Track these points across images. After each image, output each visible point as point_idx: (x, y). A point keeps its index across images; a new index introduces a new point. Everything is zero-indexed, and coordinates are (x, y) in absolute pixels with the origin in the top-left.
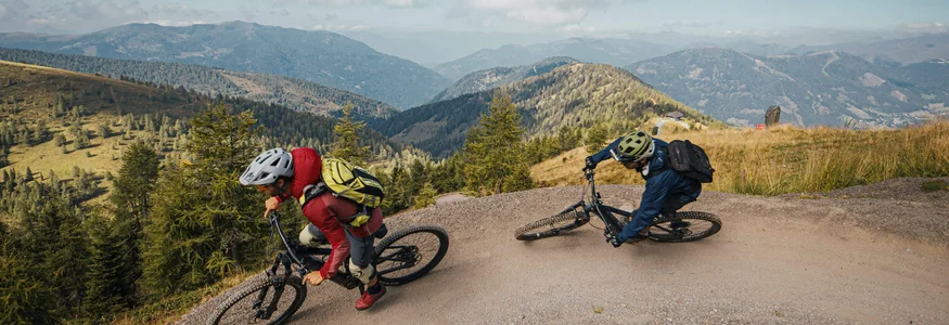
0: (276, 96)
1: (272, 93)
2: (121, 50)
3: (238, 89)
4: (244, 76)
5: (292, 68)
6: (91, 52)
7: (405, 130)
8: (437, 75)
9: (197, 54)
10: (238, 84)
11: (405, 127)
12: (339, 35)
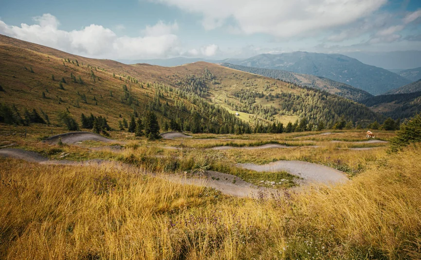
0: (312, 84)
1: (311, 83)
2: (257, 64)
3: (298, 80)
4: (301, 75)
5: (318, 71)
6: (249, 65)
7: (375, 106)
8: (399, 76)
9: (281, 65)
10: (298, 78)
11: (375, 104)
12: (343, 56)
